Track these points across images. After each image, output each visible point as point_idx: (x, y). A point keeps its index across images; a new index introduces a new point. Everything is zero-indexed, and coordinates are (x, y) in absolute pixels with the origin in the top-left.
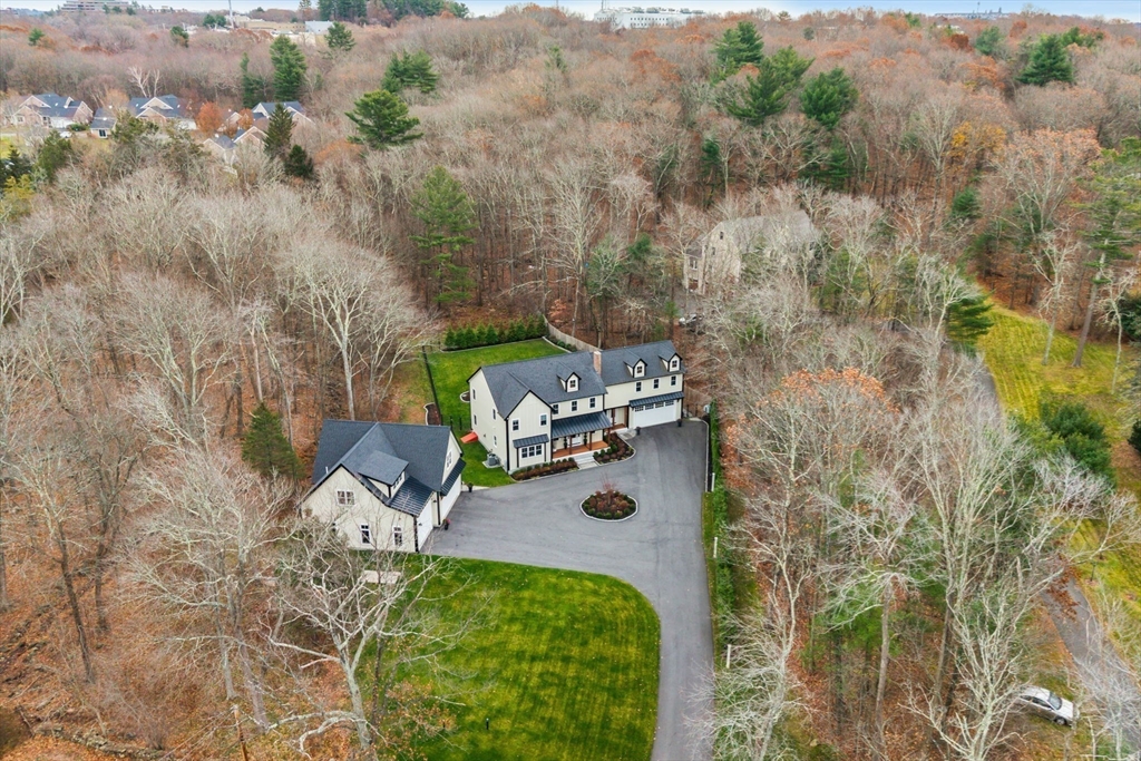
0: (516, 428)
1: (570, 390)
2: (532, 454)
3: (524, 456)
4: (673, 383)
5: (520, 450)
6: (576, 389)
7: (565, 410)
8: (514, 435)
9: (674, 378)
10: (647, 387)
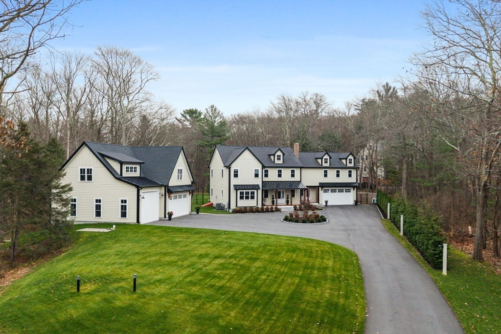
0: (236, 176)
1: (277, 162)
2: (247, 198)
3: (242, 198)
4: (350, 176)
5: (239, 192)
6: (281, 162)
7: (273, 175)
8: (234, 181)
9: (350, 172)
10: (332, 173)
